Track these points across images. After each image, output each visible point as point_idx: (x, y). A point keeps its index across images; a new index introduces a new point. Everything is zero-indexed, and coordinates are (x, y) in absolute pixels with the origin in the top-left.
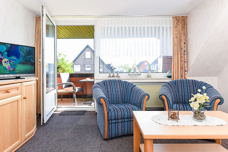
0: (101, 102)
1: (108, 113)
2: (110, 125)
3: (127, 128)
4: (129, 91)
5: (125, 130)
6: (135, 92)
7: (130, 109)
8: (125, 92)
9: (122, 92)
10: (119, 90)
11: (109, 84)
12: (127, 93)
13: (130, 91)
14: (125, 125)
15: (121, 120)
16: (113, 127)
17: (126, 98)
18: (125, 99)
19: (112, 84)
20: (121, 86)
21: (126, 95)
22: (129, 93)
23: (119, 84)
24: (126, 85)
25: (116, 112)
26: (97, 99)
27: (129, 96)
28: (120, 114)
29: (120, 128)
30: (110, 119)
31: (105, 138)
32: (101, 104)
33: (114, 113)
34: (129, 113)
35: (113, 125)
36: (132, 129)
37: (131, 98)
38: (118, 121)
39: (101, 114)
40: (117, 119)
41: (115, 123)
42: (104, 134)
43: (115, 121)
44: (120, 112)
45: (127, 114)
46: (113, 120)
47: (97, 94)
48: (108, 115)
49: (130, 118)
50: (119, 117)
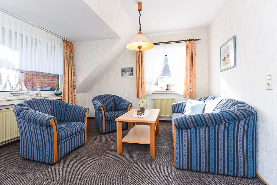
0: (50, 124)
1: (58, 134)
2: (60, 145)
3: (74, 144)
4: (63, 109)
6: (73, 109)
7: (76, 124)
8: (57, 111)
9: (53, 111)
10: (50, 110)
11: (36, 105)
12: (60, 112)
13: (65, 109)
14: (72, 141)
15: (70, 137)
19: (40, 104)
20: (50, 106)
21: (59, 114)
22: (63, 112)
23: (47, 104)
24: (57, 103)
25: (65, 130)
26: (46, 121)
27: (64, 114)
28: (70, 131)
29: (68, 145)
30: (60, 139)
31: (54, 162)
32: (50, 126)
33: (64, 132)
34: (76, 129)
35: (63, 144)
36: (77, 143)
37: (66, 116)
38: (67, 139)
39: (45, 138)
40: (67, 137)
41: (64, 142)
42: (52, 159)
43: (64, 140)
44: (69, 130)
45: (75, 130)
46: (63, 139)
47: (41, 116)
48: (58, 135)
49: (77, 133)
50: (69, 134)
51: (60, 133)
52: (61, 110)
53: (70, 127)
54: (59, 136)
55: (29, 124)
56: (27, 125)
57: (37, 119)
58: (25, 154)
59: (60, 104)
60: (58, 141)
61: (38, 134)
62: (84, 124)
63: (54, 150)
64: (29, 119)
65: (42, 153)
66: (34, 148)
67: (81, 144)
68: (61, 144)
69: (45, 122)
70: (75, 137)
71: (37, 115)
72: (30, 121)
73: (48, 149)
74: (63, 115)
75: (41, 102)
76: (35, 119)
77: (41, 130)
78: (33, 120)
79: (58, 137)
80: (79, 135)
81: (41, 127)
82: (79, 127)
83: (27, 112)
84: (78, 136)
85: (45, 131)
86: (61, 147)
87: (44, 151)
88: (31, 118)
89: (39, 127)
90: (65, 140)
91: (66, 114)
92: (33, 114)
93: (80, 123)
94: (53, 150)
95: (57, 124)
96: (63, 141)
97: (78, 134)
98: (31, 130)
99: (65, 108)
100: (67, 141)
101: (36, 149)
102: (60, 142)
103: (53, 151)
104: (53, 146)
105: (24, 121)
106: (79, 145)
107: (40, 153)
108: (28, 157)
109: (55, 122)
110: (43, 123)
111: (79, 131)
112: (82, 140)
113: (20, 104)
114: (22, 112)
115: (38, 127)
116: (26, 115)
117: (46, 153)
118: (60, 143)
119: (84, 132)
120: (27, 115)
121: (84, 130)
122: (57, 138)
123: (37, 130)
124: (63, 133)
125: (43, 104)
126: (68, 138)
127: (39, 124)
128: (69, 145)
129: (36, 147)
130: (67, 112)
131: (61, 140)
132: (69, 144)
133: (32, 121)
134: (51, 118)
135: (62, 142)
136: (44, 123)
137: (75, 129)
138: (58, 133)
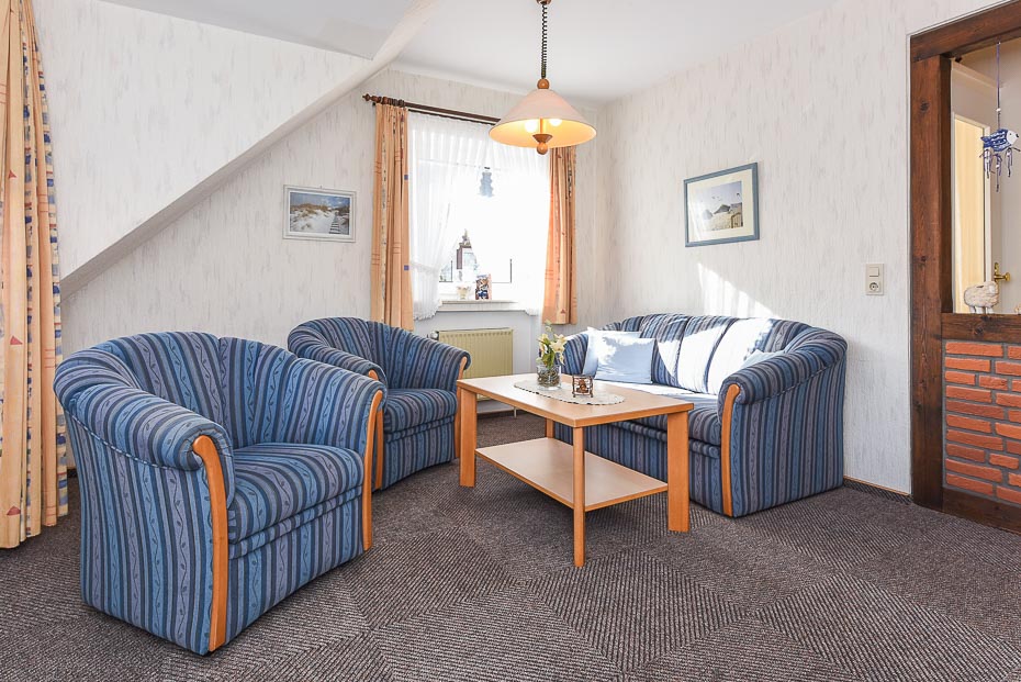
0: (196, 457)
1: (233, 506)
2: (241, 564)
3: (309, 556)
4: (271, 382)
5: (302, 565)
6: (312, 384)
7: (320, 460)
9: (226, 391)
10: (214, 386)
11: (154, 360)
12: (256, 397)
13: (278, 382)
14: (303, 540)
15: (289, 523)
16: (252, 568)
17: (252, 420)
18: (249, 424)
19: (173, 359)
20: (217, 366)
21: (255, 402)
22: (272, 395)
23: (206, 357)
24: (247, 355)
25: (268, 489)
26: (175, 443)
27: (274, 408)
28: (290, 493)
29: (282, 563)
30: (243, 535)
31: (212, 648)
32: (194, 468)
33: (260, 496)
34: (323, 481)
35: (256, 558)
36: (327, 549)
37: (285, 414)
38: (277, 532)
39: (176, 525)
40: (276, 524)
41: (263, 548)
42: (204, 631)
43: (263, 535)
44: (287, 486)
45: (315, 488)
46: (258, 533)
47: (157, 420)
48: (233, 514)
49: (324, 502)
50: (284, 508)
51: (241, 503)
52: (262, 385)
53: (291, 474)
54: (238, 518)
55: (109, 453)
56: (101, 455)
57: (140, 433)
58: (97, 591)
59: (260, 359)
60: (230, 542)
61: (146, 502)
62: (358, 458)
63: (211, 587)
64: (109, 427)
65: (161, 594)
66: (132, 568)
67: (346, 555)
68: (246, 556)
69: (173, 447)
70: (317, 522)
71: (140, 410)
72: (114, 441)
73: (188, 578)
74: (271, 411)
75: (181, 348)
76: (131, 432)
77: (159, 483)
78: (123, 432)
79: (234, 523)
80: (333, 510)
81: (157, 471)
82: (335, 473)
83: (104, 398)
84: (330, 515)
85: (176, 491)
86: (247, 573)
87: (170, 588)
88: (117, 425)
89: (147, 468)
90: (268, 536)
91: (283, 404)
92: (124, 407)
93: (340, 452)
94: (207, 587)
95: (229, 461)
96: (259, 540)
97: (329, 507)
98: (117, 481)
99: (278, 377)
100: (278, 542)
101: (138, 571)
102: (244, 545)
103: (207, 590)
104: (208, 565)
105: (93, 437)
106: (334, 559)
107: (154, 594)
108: (106, 604)
109: (219, 450)
110: (164, 453)
111: (333, 491)
112: (347, 537)
113: (87, 355)
114: (83, 395)
115: (144, 470)
116: (99, 410)
117: (179, 597)
118: (243, 553)
119: (360, 498)
120: (103, 410)
121: (360, 488)
122: (230, 529)
123: (142, 484)
124: (258, 503)
125: (184, 358)
126: (281, 525)
127: (147, 456)
128: (286, 561)
129: (138, 562)
130: (288, 399)
131: (248, 538)
132: (286, 555)
133: (120, 439)
134: (200, 430)
135: (250, 545)
136: (168, 451)
137: (314, 480)
138: (234, 500)
